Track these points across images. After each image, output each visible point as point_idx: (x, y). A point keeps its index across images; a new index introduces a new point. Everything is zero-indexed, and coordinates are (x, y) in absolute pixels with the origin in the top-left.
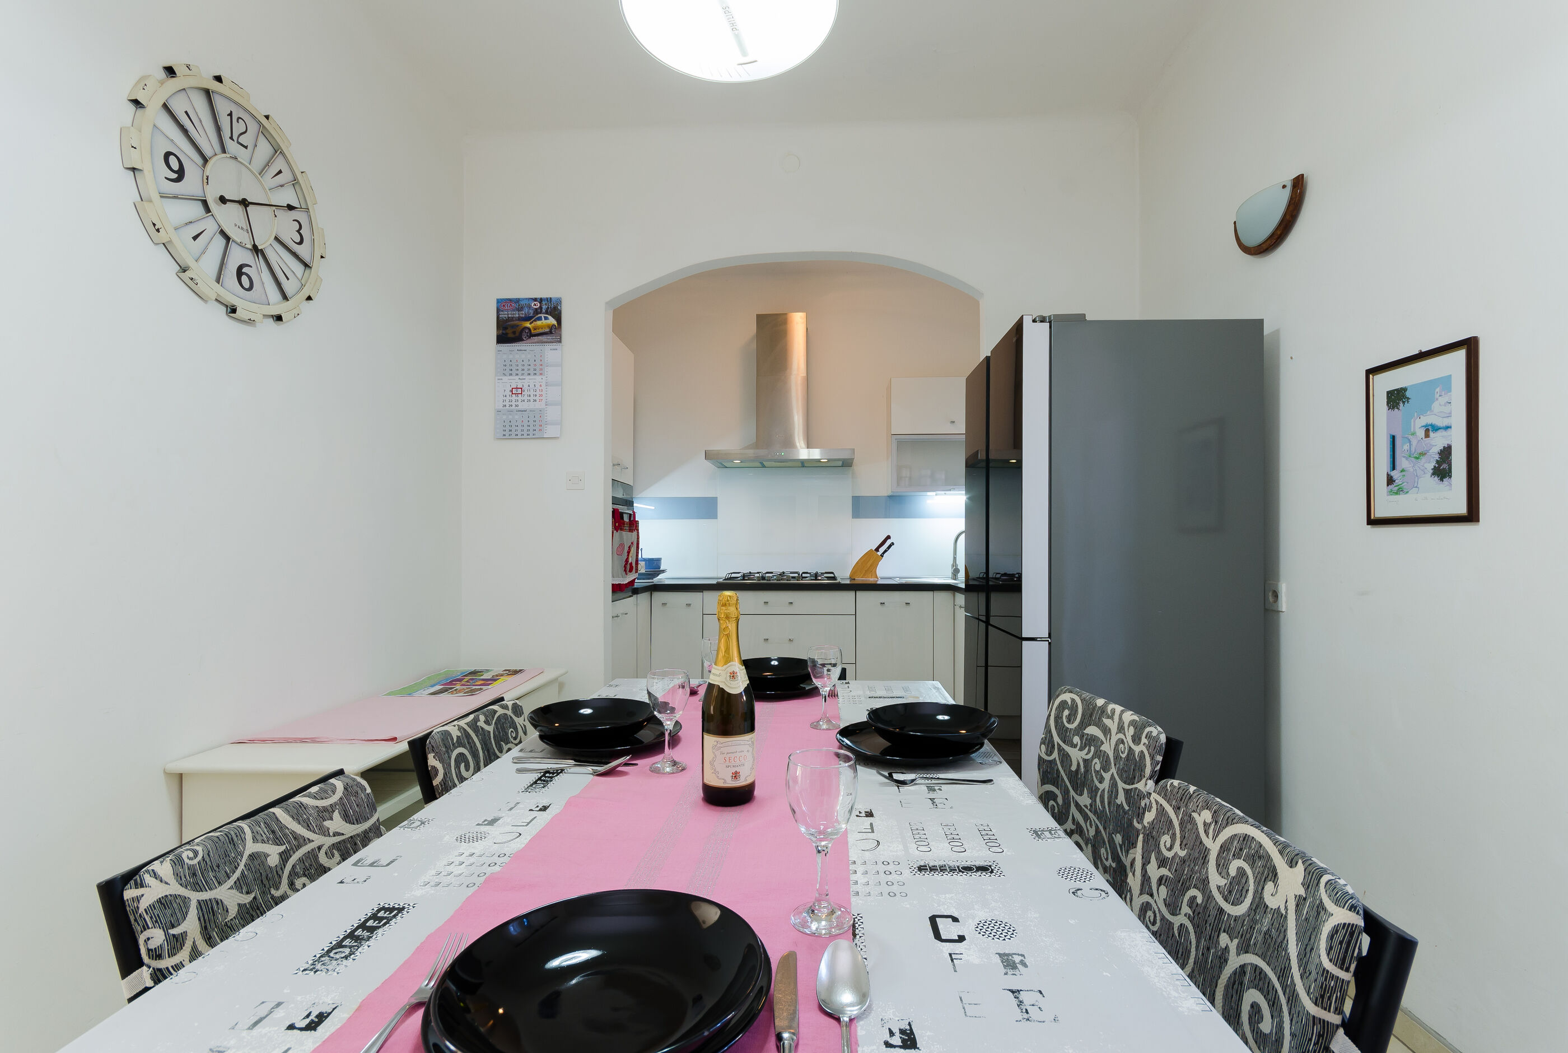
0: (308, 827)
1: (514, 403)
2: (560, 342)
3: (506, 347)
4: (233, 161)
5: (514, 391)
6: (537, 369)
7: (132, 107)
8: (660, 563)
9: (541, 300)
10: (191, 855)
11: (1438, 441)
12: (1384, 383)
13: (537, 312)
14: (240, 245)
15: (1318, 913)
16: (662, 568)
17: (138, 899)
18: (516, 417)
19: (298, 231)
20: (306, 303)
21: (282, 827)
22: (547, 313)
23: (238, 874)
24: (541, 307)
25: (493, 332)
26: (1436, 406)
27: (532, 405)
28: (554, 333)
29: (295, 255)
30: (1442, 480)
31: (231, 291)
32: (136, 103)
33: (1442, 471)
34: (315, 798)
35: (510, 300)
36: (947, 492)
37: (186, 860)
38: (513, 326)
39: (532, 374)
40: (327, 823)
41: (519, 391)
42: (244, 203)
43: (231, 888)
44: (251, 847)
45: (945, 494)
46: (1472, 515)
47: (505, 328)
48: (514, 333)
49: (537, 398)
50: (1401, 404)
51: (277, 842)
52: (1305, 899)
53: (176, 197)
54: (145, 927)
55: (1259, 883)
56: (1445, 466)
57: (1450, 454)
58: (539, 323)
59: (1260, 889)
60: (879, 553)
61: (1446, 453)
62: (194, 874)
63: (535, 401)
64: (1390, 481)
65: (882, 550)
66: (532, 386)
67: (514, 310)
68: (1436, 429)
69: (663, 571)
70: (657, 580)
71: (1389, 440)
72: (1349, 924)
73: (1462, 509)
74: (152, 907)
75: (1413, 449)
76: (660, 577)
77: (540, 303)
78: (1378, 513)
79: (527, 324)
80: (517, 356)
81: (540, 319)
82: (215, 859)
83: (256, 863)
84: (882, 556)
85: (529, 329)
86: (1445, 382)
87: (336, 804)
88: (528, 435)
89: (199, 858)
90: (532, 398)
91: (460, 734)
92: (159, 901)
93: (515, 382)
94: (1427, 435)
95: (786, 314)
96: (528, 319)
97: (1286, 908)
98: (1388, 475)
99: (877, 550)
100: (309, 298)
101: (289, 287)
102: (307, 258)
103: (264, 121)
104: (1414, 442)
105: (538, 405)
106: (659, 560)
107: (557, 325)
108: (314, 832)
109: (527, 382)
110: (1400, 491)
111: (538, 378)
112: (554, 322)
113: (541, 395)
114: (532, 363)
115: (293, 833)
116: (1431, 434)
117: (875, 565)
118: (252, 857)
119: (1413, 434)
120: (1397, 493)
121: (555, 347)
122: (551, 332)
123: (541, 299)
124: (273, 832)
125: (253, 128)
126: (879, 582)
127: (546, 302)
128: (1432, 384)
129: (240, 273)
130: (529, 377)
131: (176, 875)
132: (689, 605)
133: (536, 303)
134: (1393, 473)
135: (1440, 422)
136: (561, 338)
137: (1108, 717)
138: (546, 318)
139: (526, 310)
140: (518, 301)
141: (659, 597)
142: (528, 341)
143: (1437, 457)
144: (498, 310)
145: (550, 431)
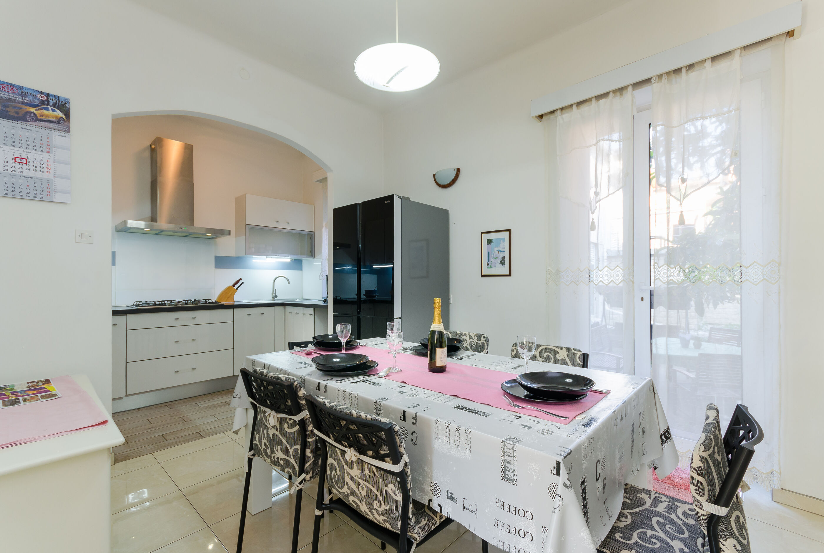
1: (19, 169)
2: (69, 131)
3: (8, 122)
5: (17, 160)
6: (44, 148)
9: (48, 95)
11: (501, 255)
12: (486, 237)
13: (43, 102)
15: (574, 355)
18: (21, 181)
22: (54, 106)
24: (48, 101)
26: (501, 245)
27: (39, 175)
28: (62, 123)
30: (502, 265)
33: (502, 263)
35: (12, 85)
36: (272, 257)
38: (15, 107)
39: (38, 150)
41: (24, 161)
45: (271, 257)
46: (510, 275)
47: (8, 106)
48: (17, 113)
49: (45, 170)
50: (491, 244)
52: (569, 354)
55: (554, 356)
56: (503, 261)
57: (504, 258)
58: (45, 112)
59: (555, 357)
60: (235, 288)
61: (503, 258)
63: (42, 172)
64: (488, 264)
65: (237, 286)
66: (38, 159)
67: (15, 94)
68: (501, 251)
71: (488, 253)
73: (508, 273)
75: (494, 256)
77: (47, 97)
78: (484, 274)
79: (32, 110)
80: (20, 133)
81: (47, 109)
84: (237, 289)
85: (33, 113)
86: (503, 240)
88: (34, 197)
90: (41, 169)
93: (18, 152)
94: (498, 253)
96: (33, 105)
97: (564, 357)
98: (487, 263)
99: (234, 286)
104: (495, 255)
105: (51, 176)
107: (65, 119)
109: (33, 155)
110: (491, 267)
111: (45, 155)
112: (62, 115)
113: (50, 169)
114: (38, 141)
116: (499, 252)
117: (233, 295)
119: (495, 252)
120: (490, 268)
121: (63, 135)
122: (58, 122)
126: (236, 304)
127: (54, 98)
128: (500, 239)
130: (35, 152)
133: (42, 95)
134: (489, 262)
135: (502, 250)
136: (69, 129)
137: (464, 336)
138: (53, 110)
139: (31, 98)
140: (21, 88)
142: (33, 123)
143: (501, 259)
145: (59, 197)
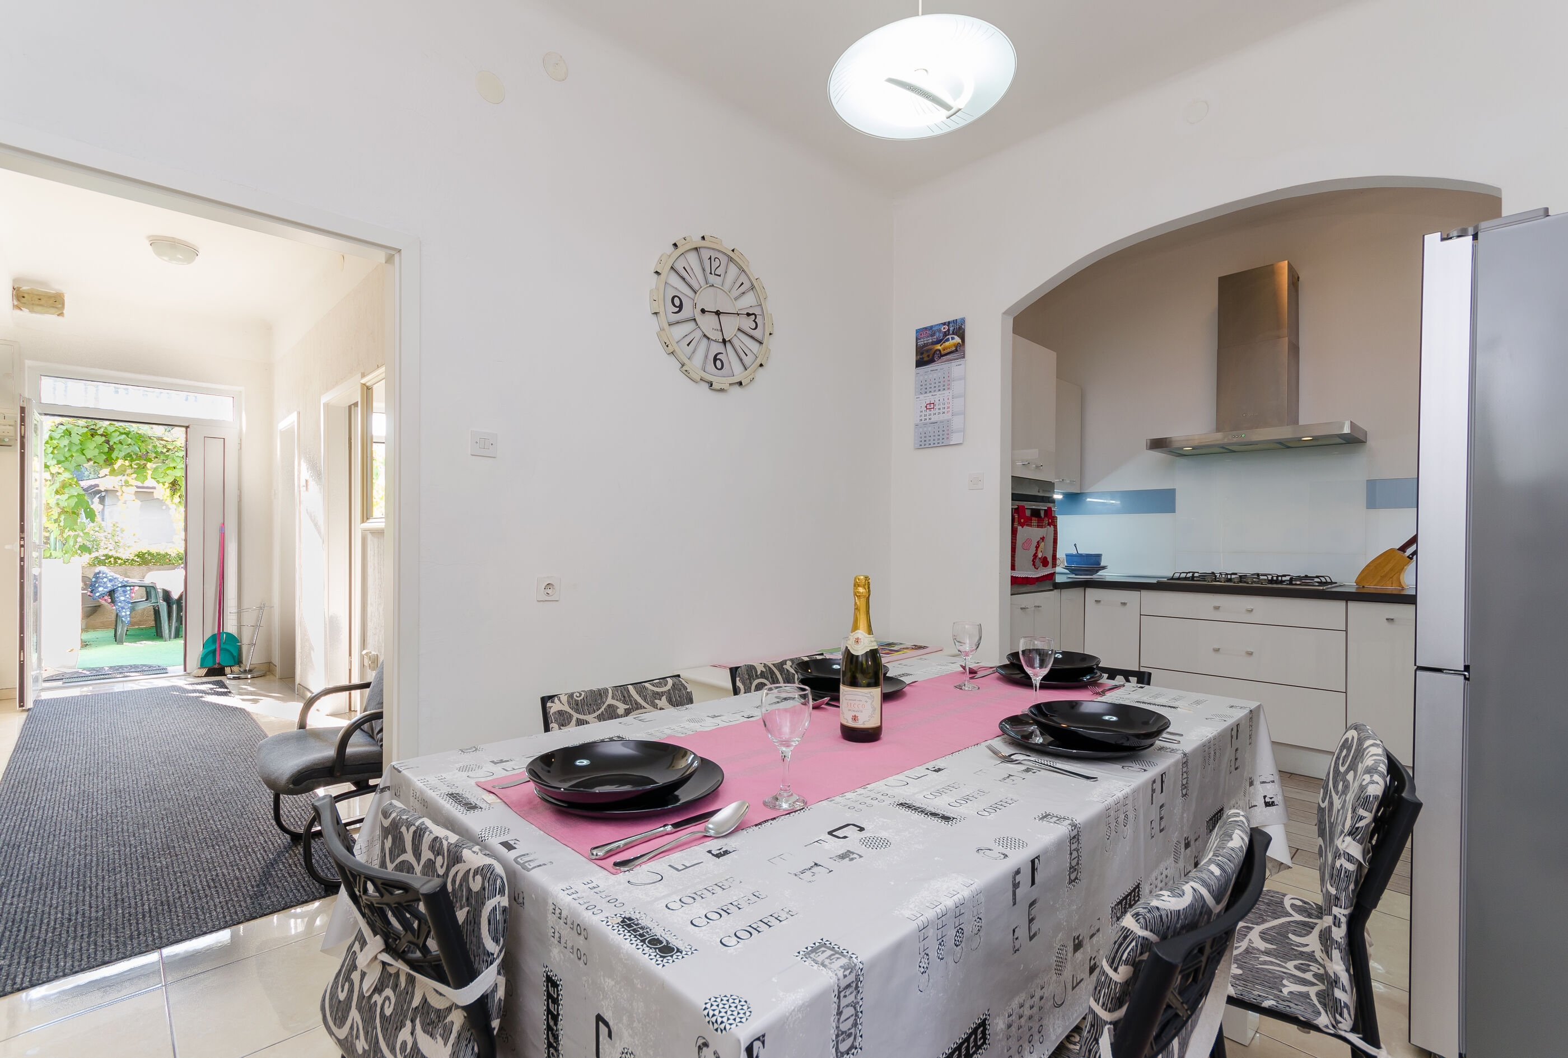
0: (645, 700)
1: (927, 417)
2: (964, 357)
3: (923, 370)
4: (712, 288)
5: (928, 406)
6: (945, 385)
7: (656, 275)
8: (1101, 560)
10: (578, 695)
13: (946, 334)
14: (715, 341)
16: (1102, 564)
17: (550, 707)
18: (930, 429)
19: (754, 321)
20: (760, 368)
21: (630, 696)
22: (953, 334)
23: (599, 712)
24: (949, 330)
25: (912, 357)
27: (942, 417)
28: (959, 350)
29: (752, 337)
31: (712, 373)
32: (657, 272)
34: (653, 686)
35: (926, 328)
37: (575, 697)
38: (927, 351)
39: (942, 390)
40: (657, 701)
41: (932, 406)
42: (718, 313)
43: (595, 718)
44: (610, 701)
47: (922, 354)
48: (928, 356)
49: (945, 410)
51: (625, 702)
53: (678, 323)
54: (552, 722)
58: (947, 344)
62: (577, 705)
63: (944, 413)
66: (941, 400)
67: (928, 337)
69: (1104, 568)
70: (1095, 577)
72: (1126, 928)
74: (555, 713)
76: (1100, 573)
77: (948, 326)
79: (938, 347)
80: (931, 376)
81: (948, 340)
82: (590, 701)
83: (611, 709)
85: (939, 350)
87: (665, 692)
88: (938, 443)
89: (582, 698)
90: (942, 411)
91: (764, 670)
92: (559, 711)
93: (929, 398)
95: (1272, 265)
96: (938, 342)
100: (761, 365)
101: (747, 360)
102: (759, 338)
103: (731, 254)
105: (946, 417)
106: (1099, 556)
107: (961, 343)
108: (648, 704)
109: (938, 397)
111: (946, 392)
112: (959, 341)
113: (948, 408)
114: (942, 380)
115: (635, 701)
117: (1397, 569)
118: (609, 706)
121: (959, 363)
122: (956, 350)
123: (949, 322)
124: (624, 697)
125: (724, 260)
127: (953, 324)
129: (715, 359)
130: (940, 392)
131: (569, 702)
132: (1124, 604)
133: (945, 326)
136: (964, 354)
138: (953, 339)
139: (937, 334)
140: (931, 327)
141: (1092, 594)
142: (940, 361)
144: (917, 339)
145: (955, 439)
